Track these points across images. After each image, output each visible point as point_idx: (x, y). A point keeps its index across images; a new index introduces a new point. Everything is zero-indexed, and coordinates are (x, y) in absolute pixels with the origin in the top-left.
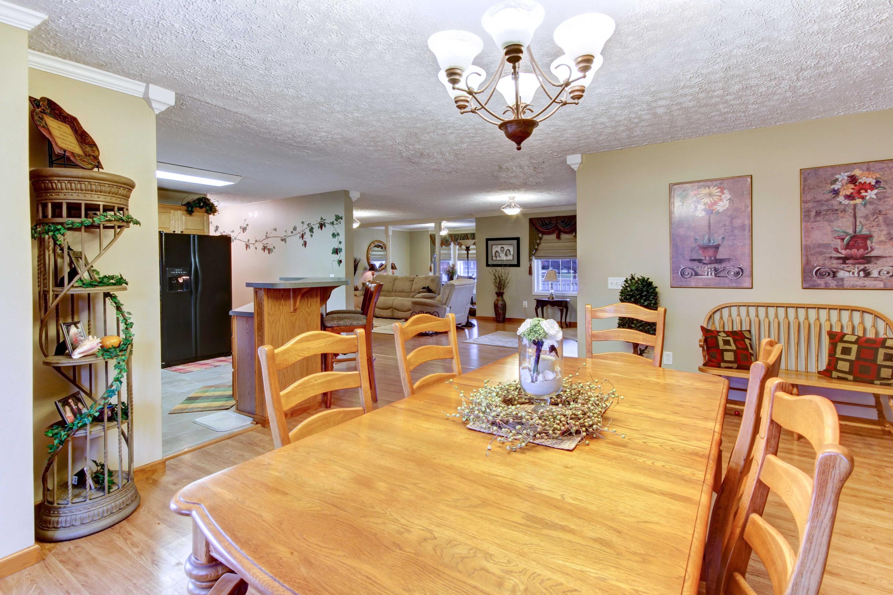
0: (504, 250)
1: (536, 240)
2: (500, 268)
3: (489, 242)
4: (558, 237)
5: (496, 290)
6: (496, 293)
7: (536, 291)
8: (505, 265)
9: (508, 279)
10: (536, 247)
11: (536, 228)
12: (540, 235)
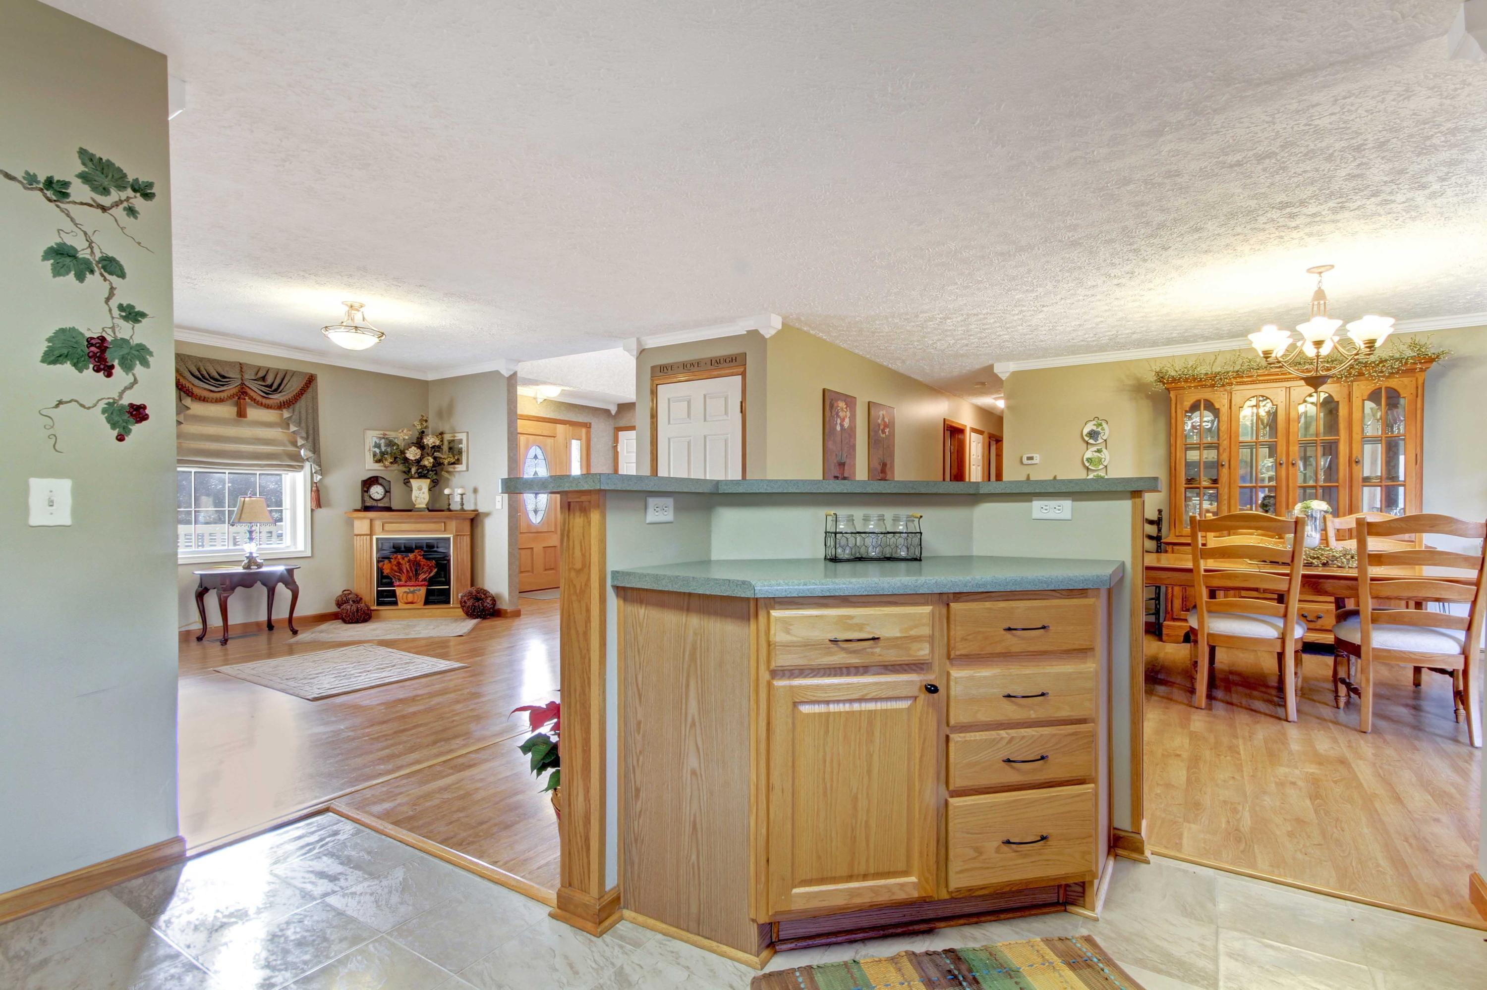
4: (241, 414)
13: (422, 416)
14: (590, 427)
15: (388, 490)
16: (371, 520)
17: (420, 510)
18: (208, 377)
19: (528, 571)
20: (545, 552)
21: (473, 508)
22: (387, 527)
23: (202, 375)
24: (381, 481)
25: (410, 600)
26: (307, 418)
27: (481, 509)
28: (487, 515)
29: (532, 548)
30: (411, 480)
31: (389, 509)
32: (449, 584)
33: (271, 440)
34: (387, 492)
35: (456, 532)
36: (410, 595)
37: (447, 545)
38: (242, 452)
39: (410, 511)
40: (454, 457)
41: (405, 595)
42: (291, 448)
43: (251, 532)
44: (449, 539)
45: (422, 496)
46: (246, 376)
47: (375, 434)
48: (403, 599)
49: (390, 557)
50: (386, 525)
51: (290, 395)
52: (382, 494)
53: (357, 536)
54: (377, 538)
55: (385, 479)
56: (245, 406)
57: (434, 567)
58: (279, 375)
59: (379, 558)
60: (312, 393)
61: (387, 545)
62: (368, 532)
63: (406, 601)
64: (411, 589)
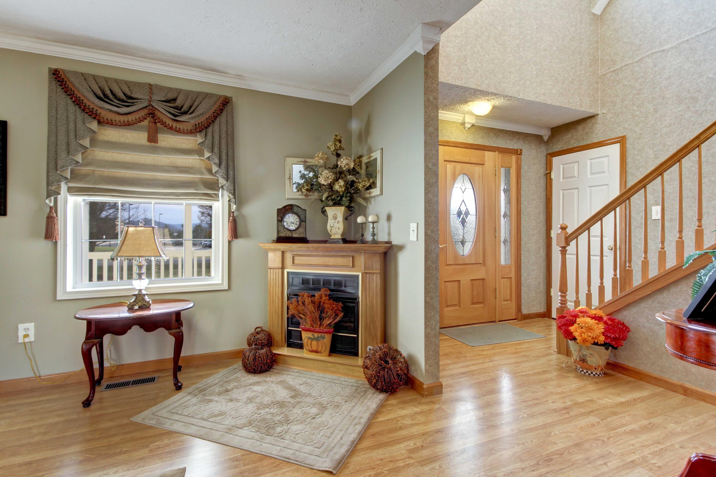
1: (77, 137)
4: (152, 139)
7: (70, 286)
10: (78, 158)
11: (78, 103)
12: (93, 126)
13: (336, 136)
14: (521, 154)
15: (304, 219)
16: (283, 253)
17: (335, 241)
18: (111, 96)
19: (455, 305)
20: (472, 285)
21: (386, 239)
22: (298, 260)
23: (104, 95)
24: (295, 209)
25: (314, 348)
26: (220, 143)
27: (395, 241)
28: (401, 248)
29: (459, 281)
30: (326, 208)
31: (303, 240)
32: (356, 331)
33: (188, 167)
34: (302, 221)
35: (365, 269)
36: (314, 343)
37: (355, 285)
38: (158, 180)
39: (325, 242)
40: (369, 180)
41: (309, 341)
42: (208, 177)
44: (357, 276)
45: (337, 225)
46: (155, 98)
47: (296, 163)
48: (307, 345)
49: (299, 296)
50: (296, 258)
51: (202, 119)
52: (296, 224)
53: (271, 269)
54: (288, 273)
55: (301, 208)
56: (157, 131)
57: (340, 311)
58: (190, 97)
59: (290, 294)
60: (227, 117)
61: (297, 281)
62: (280, 266)
63: (310, 348)
64: (316, 335)
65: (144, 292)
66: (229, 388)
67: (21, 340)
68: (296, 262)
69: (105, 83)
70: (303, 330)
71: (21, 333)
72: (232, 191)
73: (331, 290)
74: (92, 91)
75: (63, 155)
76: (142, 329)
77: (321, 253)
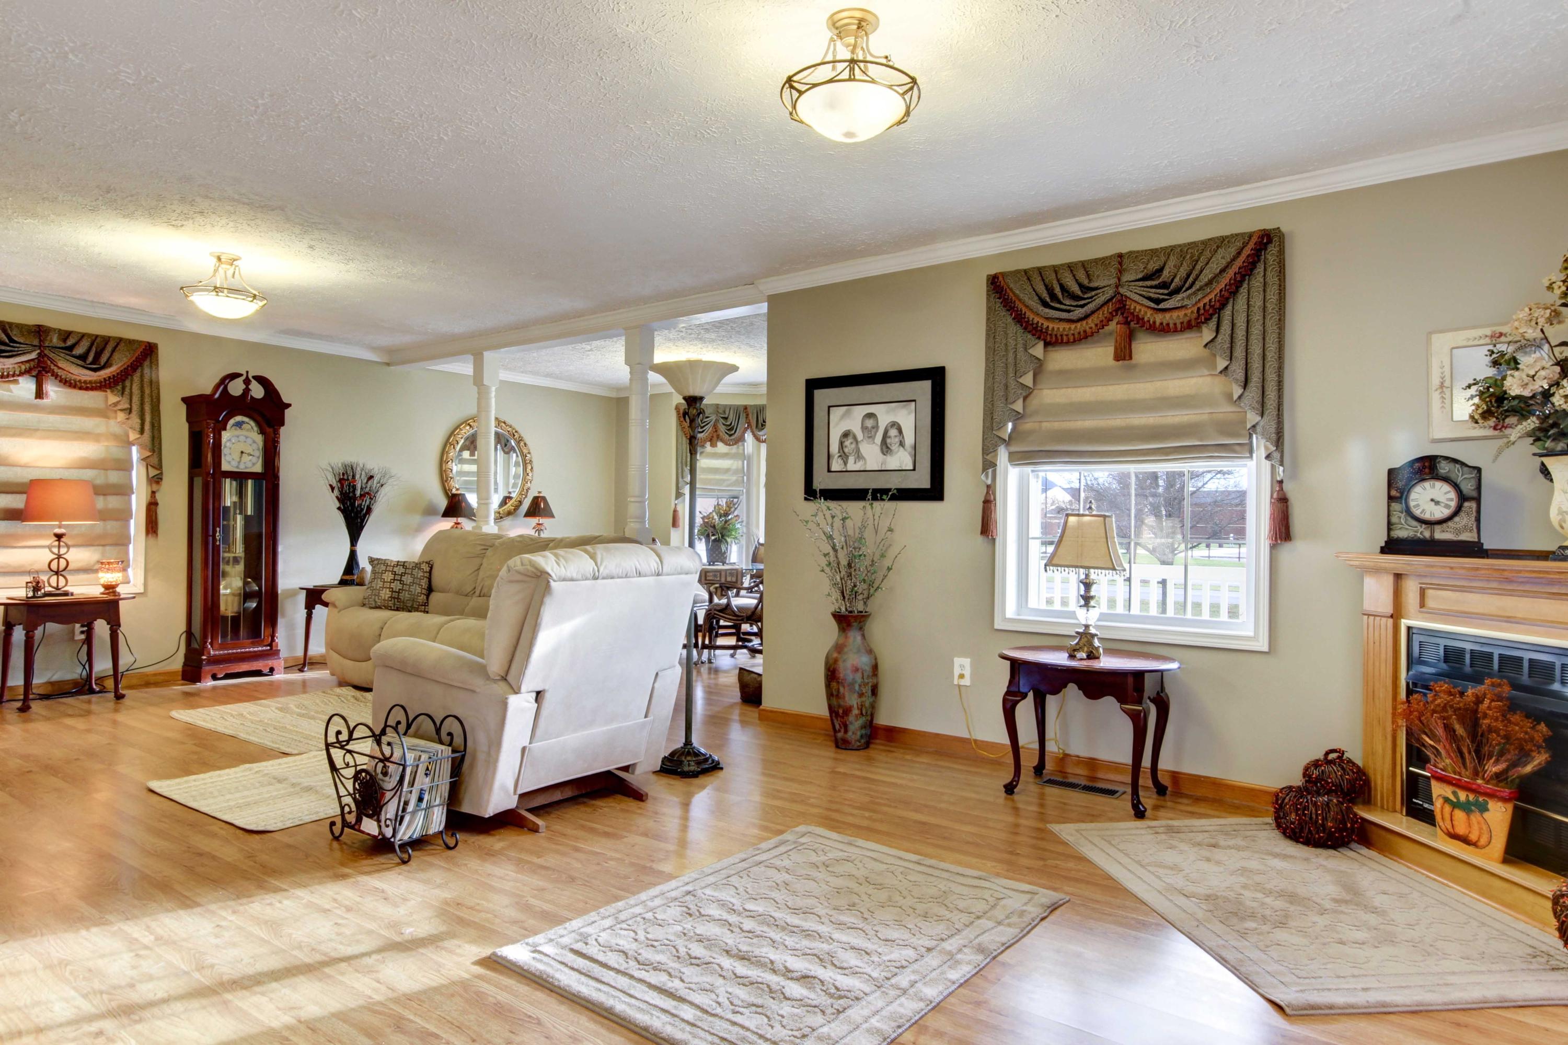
0: (876, 427)
1: (1017, 374)
2: (859, 504)
3: (819, 394)
4: (1124, 354)
5: (834, 603)
6: (838, 617)
7: (1011, 609)
8: (879, 494)
9: (891, 553)
10: (1018, 406)
11: (1020, 319)
12: (1038, 350)
15: (1472, 494)
16: (1398, 578)
18: (1061, 296)
22: (1435, 598)
23: (1052, 296)
24: (1444, 468)
25: (1460, 830)
31: (1467, 549)
34: (1468, 497)
36: (1459, 814)
41: (1448, 808)
42: (1225, 408)
43: (1088, 585)
46: (1125, 277)
47: (1465, 343)
48: (1443, 819)
49: (1431, 690)
50: (1430, 593)
51: (1213, 294)
52: (1447, 506)
53: (1369, 615)
54: (1409, 629)
55: (1463, 464)
56: (1130, 337)
57: (1539, 747)
58: (1188, 257)
59: (1415, 685)
60: (1265, 275)
61: (1435, 654)
62: (1389, 610)
63: (1449, 827)
64: (1462, 795)
65: (1093, 631)
66: (1222, 843)
67: (956, 682)
68: (1430, 603)
69: (1054, 276)
70: (1433, 777)
71: (957, 672)
72: (1274, 436)
73: (1516, 686)
74: (1037, 295)
75: (1000, 404)
76: (1081, 692)
77: (1494, 585)
